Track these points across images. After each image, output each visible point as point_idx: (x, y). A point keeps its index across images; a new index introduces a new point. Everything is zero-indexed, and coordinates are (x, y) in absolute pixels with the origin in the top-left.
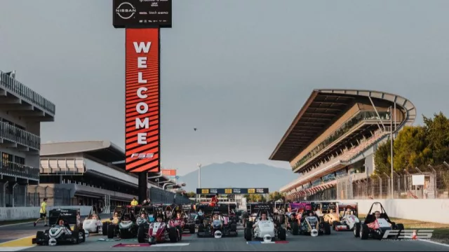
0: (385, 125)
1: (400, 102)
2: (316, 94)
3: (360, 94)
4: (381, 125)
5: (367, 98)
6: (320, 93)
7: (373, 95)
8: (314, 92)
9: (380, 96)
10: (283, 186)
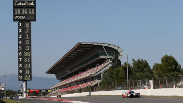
0: (110, 58)
1: (116, 48)
2: (79, 44)
3: (99, 44)
4: (108, 58)
5: (102, 46)
6: (81, 44)
7: (105, 45)
8: (78, 43)
9: (107, 45)
10: (52, 86)
